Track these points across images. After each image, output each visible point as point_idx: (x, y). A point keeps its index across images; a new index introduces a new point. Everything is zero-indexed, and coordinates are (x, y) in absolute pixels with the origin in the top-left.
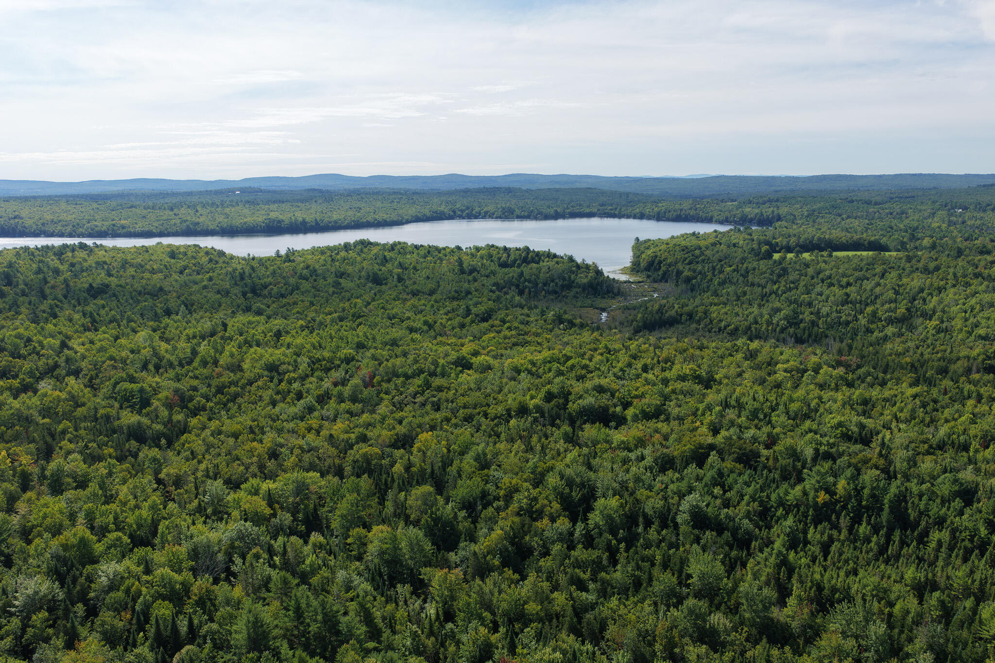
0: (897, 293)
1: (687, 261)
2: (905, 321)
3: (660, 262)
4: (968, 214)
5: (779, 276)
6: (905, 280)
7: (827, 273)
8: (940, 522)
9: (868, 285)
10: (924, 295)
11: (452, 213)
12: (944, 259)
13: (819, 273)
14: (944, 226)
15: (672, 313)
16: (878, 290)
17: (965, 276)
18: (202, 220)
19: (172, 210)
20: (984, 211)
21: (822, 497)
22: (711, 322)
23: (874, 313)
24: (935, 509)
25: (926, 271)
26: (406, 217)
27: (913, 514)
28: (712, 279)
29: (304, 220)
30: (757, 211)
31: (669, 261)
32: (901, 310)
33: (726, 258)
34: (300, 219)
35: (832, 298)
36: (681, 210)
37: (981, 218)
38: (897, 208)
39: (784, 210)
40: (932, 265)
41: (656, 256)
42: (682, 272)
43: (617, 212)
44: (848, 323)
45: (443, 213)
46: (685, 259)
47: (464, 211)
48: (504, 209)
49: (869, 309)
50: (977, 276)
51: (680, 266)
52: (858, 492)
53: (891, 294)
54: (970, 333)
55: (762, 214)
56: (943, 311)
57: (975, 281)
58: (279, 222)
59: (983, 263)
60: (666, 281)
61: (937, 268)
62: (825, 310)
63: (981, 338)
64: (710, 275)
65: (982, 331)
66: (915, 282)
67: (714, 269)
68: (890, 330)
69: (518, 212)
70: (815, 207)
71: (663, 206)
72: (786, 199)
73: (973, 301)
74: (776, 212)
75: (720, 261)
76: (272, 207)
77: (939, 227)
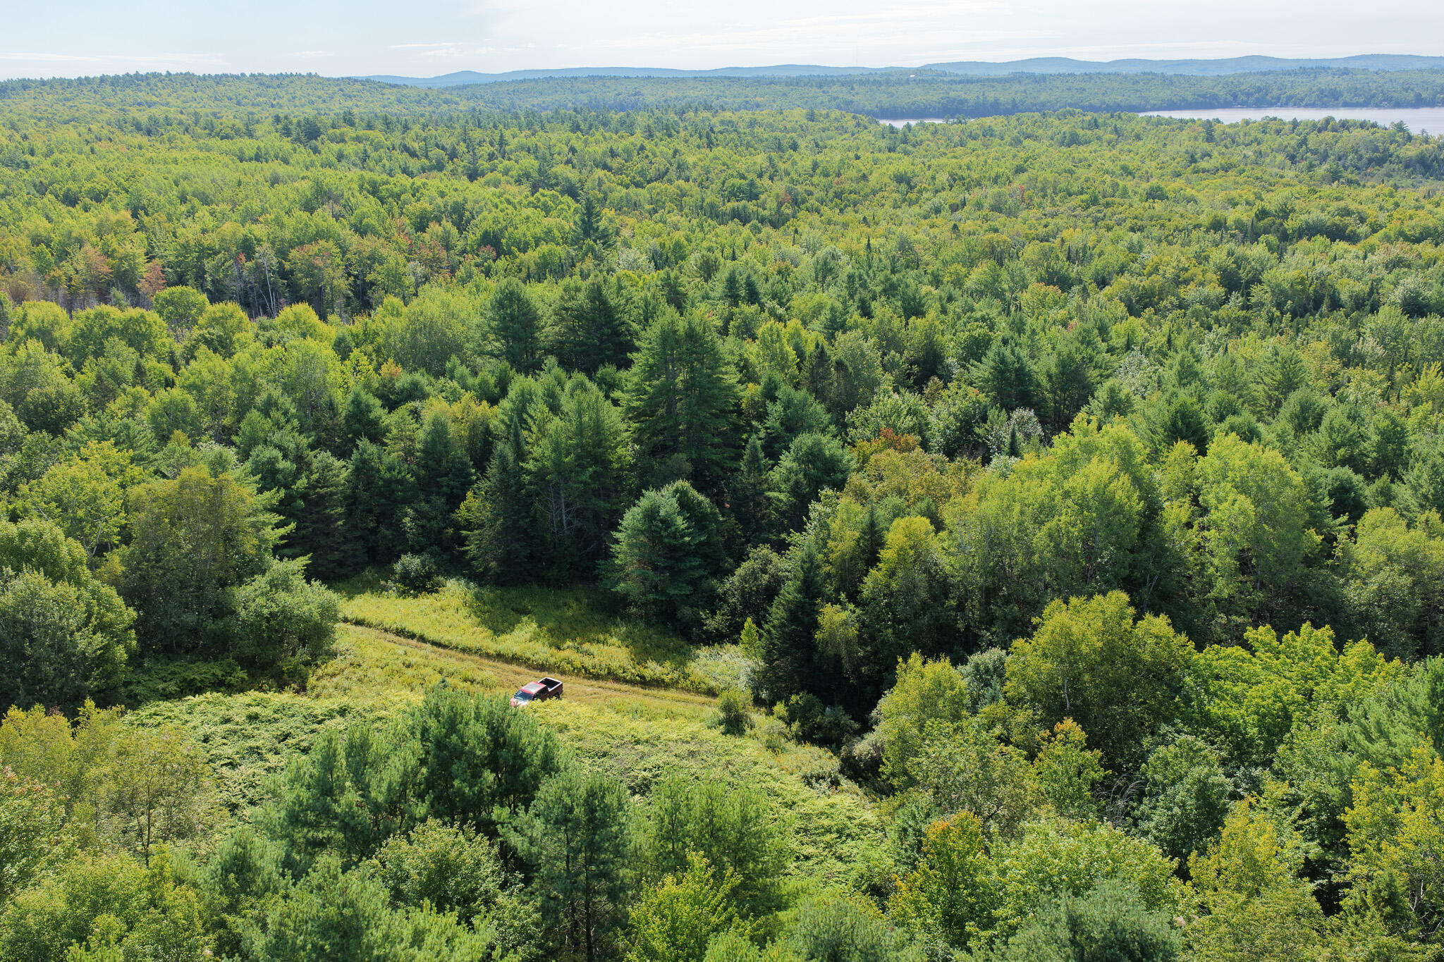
11: (1230, 98)
18: (856, 98)
19: (820, 87)
26: (1153, 102)
29: (996, 100)
34: (991, 100)
45: (1215, 97)
47: (1252, 95)
48: (1322, 92)
58: (961, 102)
69: (1347, 97)
76: (954, 87)
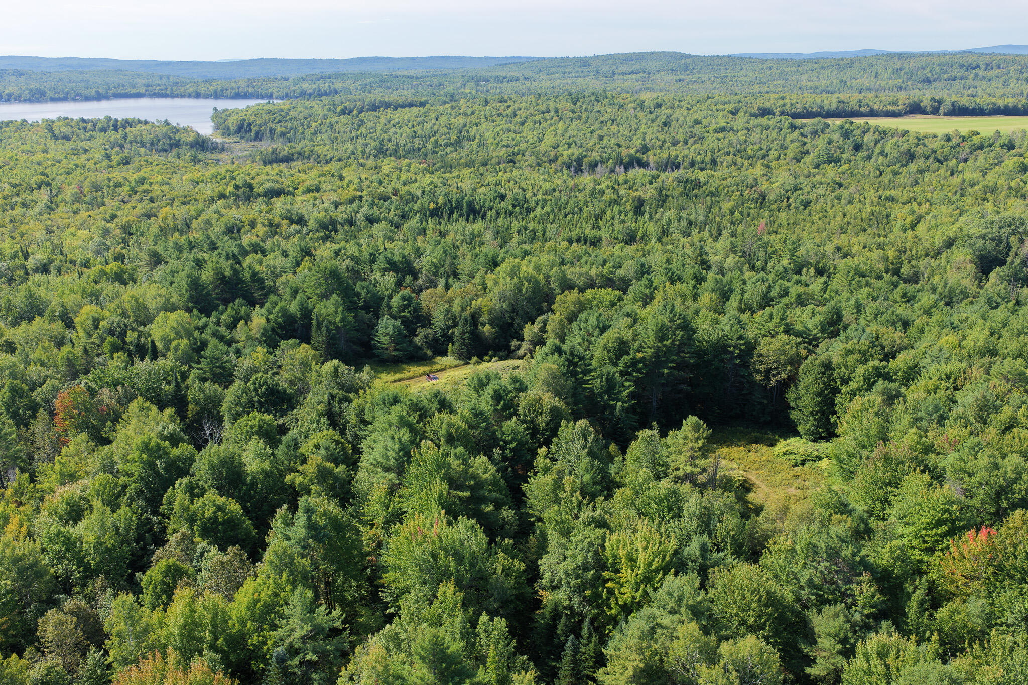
0: (449, 129)
1: (276, 121)
2: (458, 143)
3: (250, 125)
4: (490, 86)
5: (360, 126)
6: (453, 121)
7: (396, 121)
8: (491, 208)
9: (428, 126)
10: (467, 128)
12: (476, 107)
13: (390, 122)
14: (474, 92)
15: (285, 153)
16: (435, 128)
17: (491, 116)
20: (502, 82)
21: (432, 206)
22: (319, 156)
23: (436, 141)
24: (488, 204)
25: (466, 115)
27: (478, 207)
28: (303, 133)
30: (314, 86)
31: (258, 122)
32: (454, 137)
33: (310, 116)
35: (404, 135)
36: (239, 88)
37: (500, 88)
38: (436, 82)
39: (338, 85)
40: (469, 112)
41: (245, 120)
42: (275, 130)
43: (168, 92)
44: (419, 149)
46: (274, 120)
49: (432, 139)
50: (499, 115)
51: (270, 125)
52: (450, 201)
53: (445, 130)
54: (498, 144)
55: (320, 90)
56: (481, 136)
57: (498, 119)
59: (502, 108)
60: (261, 140)
61: (473, 113)
62: (401, 142)
63: (504, 146)
64: (301, 130)
65: (505, 143)
66: (461, 121)
67: (302, 125)
68: (449, 149)
70: (365, 82)
71: (218, 86)
72: (338, 76)
73: (498, 129)
74: (332, 87)
75: (306, 119)
77: (470, 93)
